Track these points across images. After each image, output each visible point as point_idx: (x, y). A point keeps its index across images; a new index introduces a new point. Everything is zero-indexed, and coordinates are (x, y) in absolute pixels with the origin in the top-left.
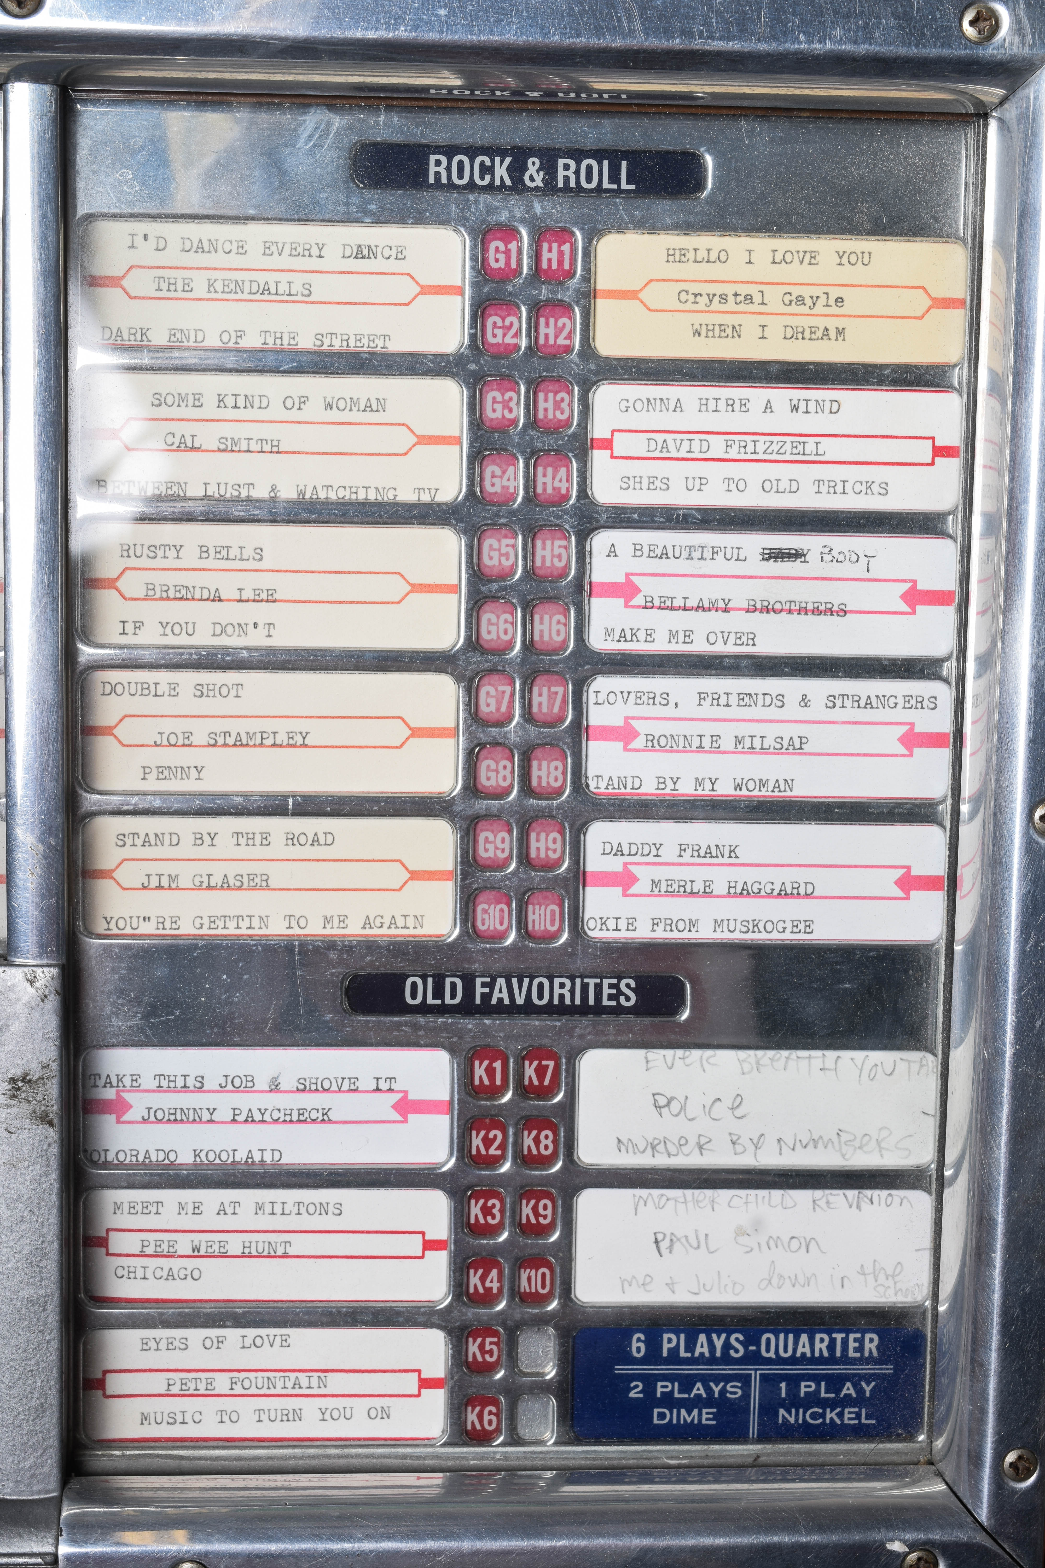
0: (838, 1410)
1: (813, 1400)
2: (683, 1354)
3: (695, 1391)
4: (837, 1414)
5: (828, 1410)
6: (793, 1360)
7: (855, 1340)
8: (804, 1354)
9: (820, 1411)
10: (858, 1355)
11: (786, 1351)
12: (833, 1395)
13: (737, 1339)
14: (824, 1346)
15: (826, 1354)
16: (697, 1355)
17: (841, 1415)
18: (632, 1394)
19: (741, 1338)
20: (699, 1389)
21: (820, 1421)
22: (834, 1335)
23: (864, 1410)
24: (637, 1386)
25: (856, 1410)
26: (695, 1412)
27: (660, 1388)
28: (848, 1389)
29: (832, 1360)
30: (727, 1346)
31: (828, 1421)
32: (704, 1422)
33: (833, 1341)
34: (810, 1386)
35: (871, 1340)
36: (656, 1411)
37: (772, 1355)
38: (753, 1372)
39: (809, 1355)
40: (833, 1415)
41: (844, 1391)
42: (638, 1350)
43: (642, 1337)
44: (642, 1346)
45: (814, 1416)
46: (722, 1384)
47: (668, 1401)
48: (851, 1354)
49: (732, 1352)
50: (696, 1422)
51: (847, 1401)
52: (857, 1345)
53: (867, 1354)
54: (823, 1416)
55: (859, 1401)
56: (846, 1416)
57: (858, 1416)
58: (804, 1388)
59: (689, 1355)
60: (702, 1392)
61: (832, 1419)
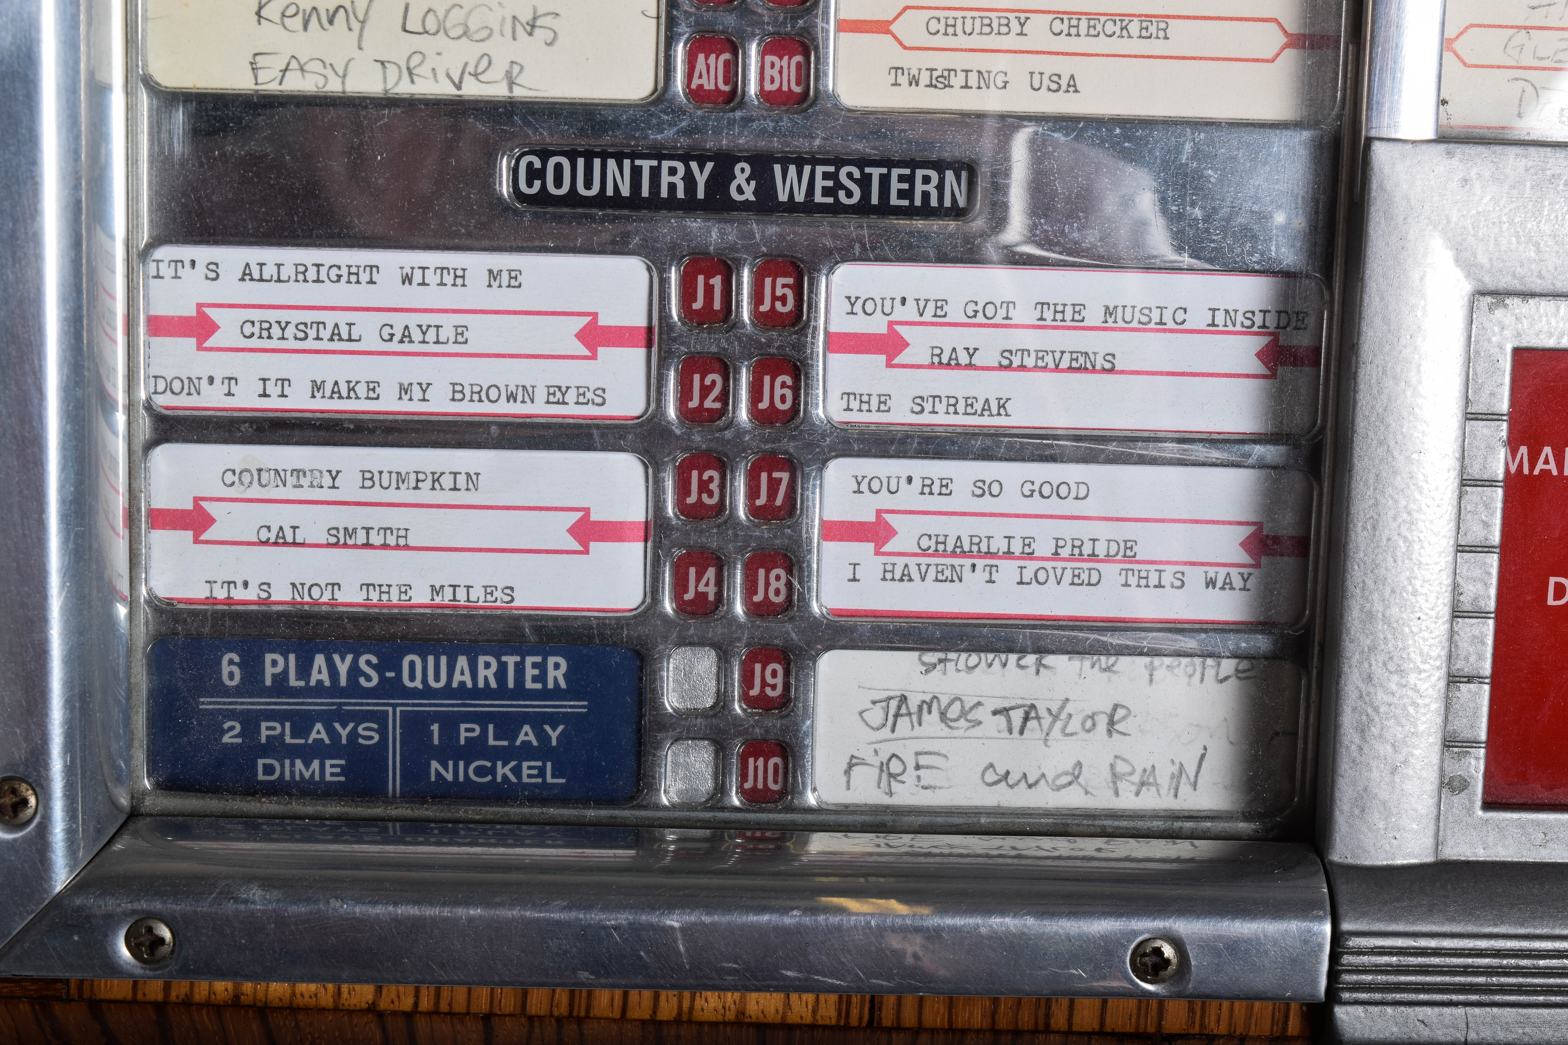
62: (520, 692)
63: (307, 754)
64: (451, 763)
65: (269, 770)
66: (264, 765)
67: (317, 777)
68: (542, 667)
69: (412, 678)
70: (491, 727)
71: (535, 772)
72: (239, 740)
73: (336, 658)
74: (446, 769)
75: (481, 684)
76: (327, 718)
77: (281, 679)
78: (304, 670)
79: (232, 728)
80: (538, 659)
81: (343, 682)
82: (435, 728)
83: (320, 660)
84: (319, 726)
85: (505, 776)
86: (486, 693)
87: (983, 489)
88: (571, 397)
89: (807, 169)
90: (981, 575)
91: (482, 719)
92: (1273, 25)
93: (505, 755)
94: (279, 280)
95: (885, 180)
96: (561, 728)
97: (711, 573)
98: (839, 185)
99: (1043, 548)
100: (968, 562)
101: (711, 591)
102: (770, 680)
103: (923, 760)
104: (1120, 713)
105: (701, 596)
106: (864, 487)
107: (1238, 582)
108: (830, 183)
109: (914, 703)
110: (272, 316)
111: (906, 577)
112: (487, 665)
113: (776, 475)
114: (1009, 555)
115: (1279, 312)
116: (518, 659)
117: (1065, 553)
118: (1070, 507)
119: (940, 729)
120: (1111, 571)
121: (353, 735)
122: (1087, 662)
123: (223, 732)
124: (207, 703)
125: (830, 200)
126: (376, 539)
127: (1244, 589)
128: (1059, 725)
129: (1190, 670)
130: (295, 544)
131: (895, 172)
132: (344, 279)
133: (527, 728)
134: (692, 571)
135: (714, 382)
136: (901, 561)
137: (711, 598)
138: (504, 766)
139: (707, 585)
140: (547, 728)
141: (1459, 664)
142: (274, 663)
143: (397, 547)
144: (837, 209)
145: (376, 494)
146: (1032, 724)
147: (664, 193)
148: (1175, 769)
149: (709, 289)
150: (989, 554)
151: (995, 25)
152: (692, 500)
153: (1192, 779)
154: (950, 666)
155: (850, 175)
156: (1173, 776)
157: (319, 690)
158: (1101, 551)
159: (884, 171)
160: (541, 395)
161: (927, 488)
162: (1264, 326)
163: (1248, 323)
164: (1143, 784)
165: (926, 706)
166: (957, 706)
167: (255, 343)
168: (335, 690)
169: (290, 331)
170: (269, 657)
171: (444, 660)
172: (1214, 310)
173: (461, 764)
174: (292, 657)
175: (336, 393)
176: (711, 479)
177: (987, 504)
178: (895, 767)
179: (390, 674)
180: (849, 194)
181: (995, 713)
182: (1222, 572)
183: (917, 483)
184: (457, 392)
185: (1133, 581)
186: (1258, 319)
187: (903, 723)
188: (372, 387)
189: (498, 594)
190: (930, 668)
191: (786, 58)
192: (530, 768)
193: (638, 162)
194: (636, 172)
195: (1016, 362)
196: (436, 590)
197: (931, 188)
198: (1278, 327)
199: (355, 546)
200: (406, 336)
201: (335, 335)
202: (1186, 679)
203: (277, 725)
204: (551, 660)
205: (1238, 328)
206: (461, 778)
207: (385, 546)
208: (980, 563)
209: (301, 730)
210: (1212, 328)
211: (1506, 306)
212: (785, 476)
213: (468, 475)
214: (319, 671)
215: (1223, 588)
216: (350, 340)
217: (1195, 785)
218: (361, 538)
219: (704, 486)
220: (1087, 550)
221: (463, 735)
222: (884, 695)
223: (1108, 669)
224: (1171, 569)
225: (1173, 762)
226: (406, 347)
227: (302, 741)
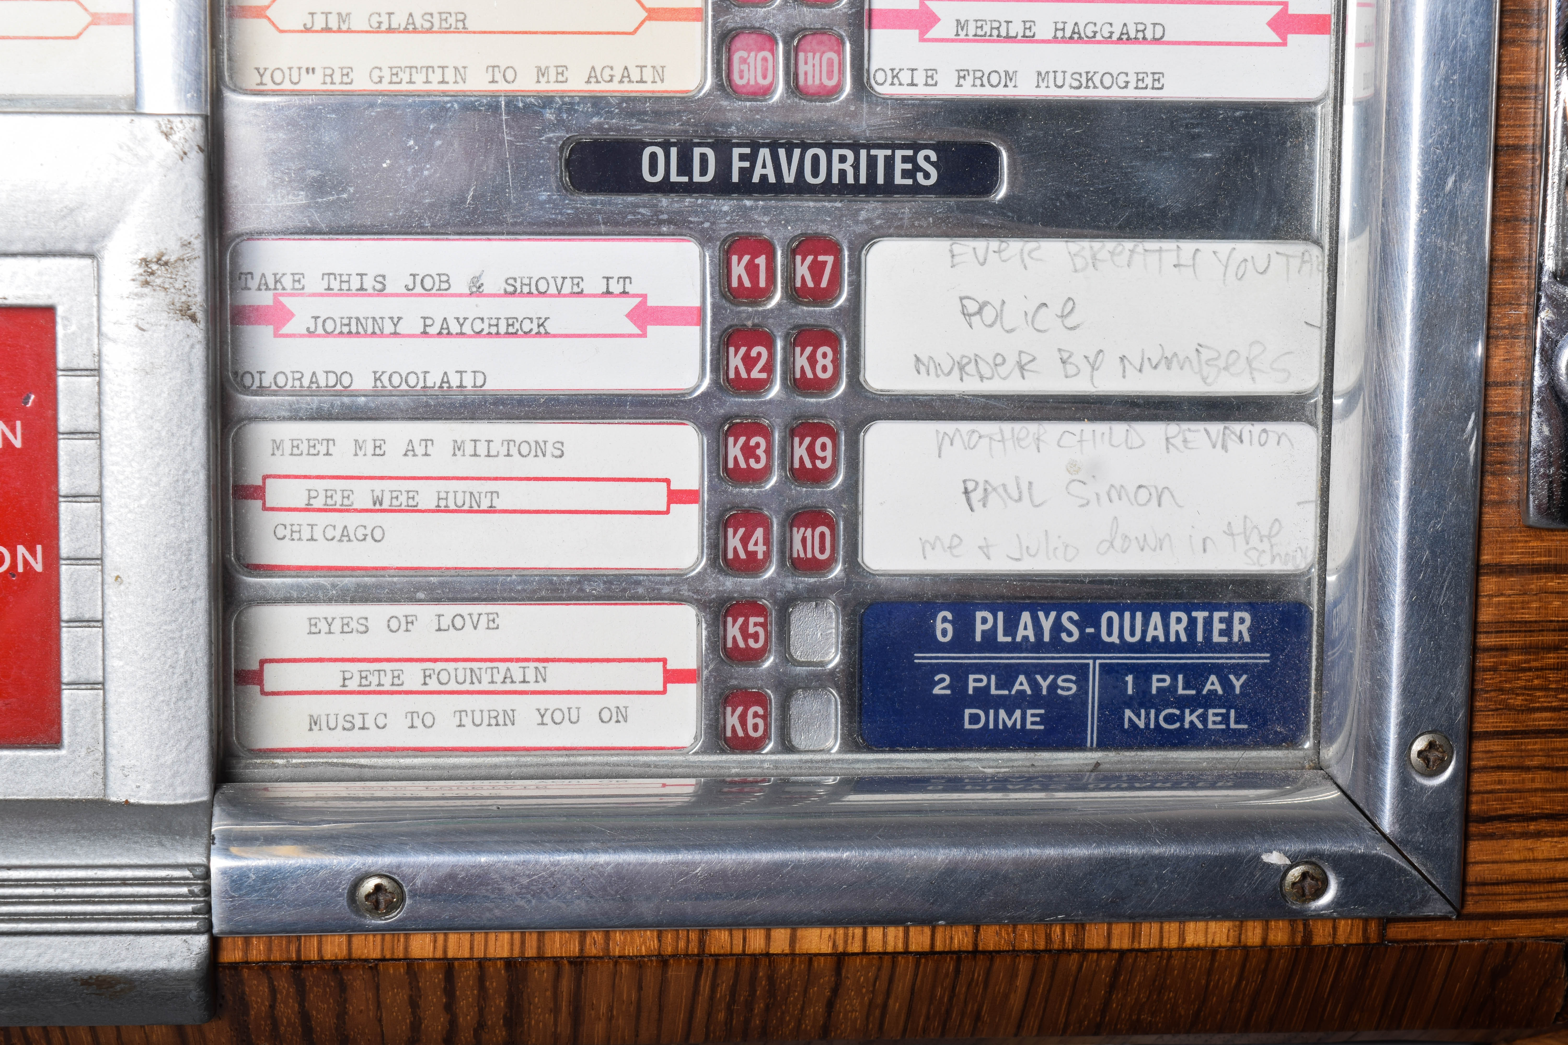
0: (1200, 711)
1: (1167, 697)
2: (1001, 638)
3: (1017, 687)
4: (1198, 717)
5: (1187, 711)
6: (1142, 646)
7: (1221, 620)
8: (1155, 638)
9: (1177, 712)
10: (1225, 639)
11: (1133, 634)
12: (1193, 692)
13: (1070, 619)
14: (1181, 628)
15: (1184, 638)
16: (1019, 639)
17: (1204, 718)
18: (937, 691)
19: (1076, 617)
20: (1022, 684)
21: (1178, 725)
22: (1194, 614)
23: (1232, 712)
24: (942, 680)
25: (1224, 711)
26: (1018, 714)
27: (973, 683)
28: (1213, 684)
29: (1191, 646)
30: (1058, 627)
31: (1187, 726)
32: (1029, 726)
33: (1192, 622)
34: (1164, 680)
35: (1242, 621)
36: (967, 712)
37: (1115, 639)
38: (1091, 662)
39: (1162, 639)
40: (1194, 717)
41: (1208, 687)
42: (944, 633)
43: (950, 616)
44: (949, 627)
45: (1169, 719)
46: (1051, 677)
47: (983, 699)
48: (1216, 638)
49: (1064, 636)
50: (1018, 726)
51: (1210, 700)
52: (1223, 626)
53: (1236, 638)
54: (1181, 719)
55: (1226, 700)
56: (1211, 718)
57: (1226, 718)
58: (1158, 682)
59: (1009, 639)
60: (1026, 687)
61: (1192, 722)
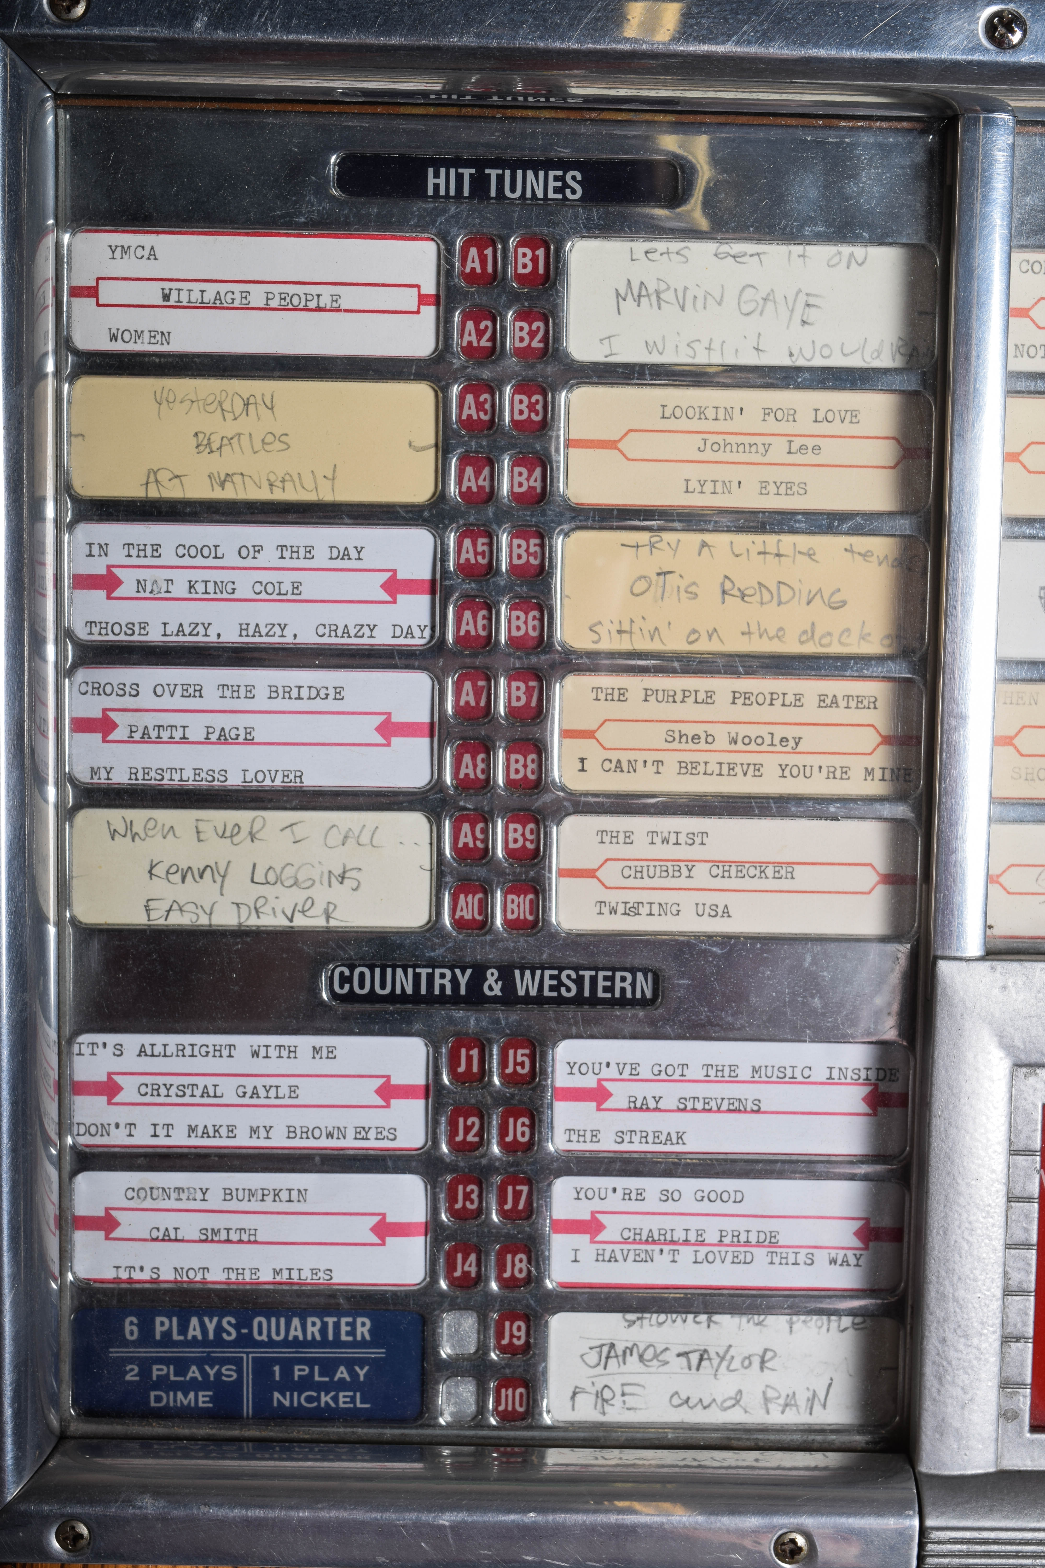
62: (337, 1343)
63: (185, 1388)
64: (288, 1394)
65: (158, 1399)
66: (156, 1396)
67: (193, 1404)
68: (353, 1325)
69: (260, 1333)
70: (316, 1368)
71: (348, 1400)
72: (137, 1378)
73: (206, 1319)
74: (285, 1398)
75: (309, 1337)
76: (200, 1363)
77: (167, 1334)
78: (183, 1328)
79: (132, 1370)
80: (350, 1319)
81: (211, 1336)
82: (277, 1369)
83: (194, 1321)
84: (194, 1368)
85: (326, 1403)
86: (313, 1343)
87: (667, 1196)
88: (372, 1134)
89: (538, 973)
90: (667, 1257)
91: (310, 1362)
92: (869, 868)
93: (325, 1388)
94: (165, 1056)
95: (594, 980)
96: (366, 1368)
97: (473, 1257)
98: (561, 984)
99: (712, 1237)
100: (657, 1248)
101: (473, 1270)
102: (516, 1333)
103: (627, 1389)
104: (769, 1355)
105: (466, 1274)
106: (582, 1195)
107: (852, 1261)
108: (555, 982)
109: (619, 1349)
110: (160, 1080)
111: (613, 1259)
112: (314, 1324)
113: (518, 1188)
114: (686, 1242)
115: (878, 1069)
116: (335, 1319)
117: (727, 1240)
118: (730, 1208)
119: (640, 1367)
120: (760, 1253)
121: (219, 1374)
122: (744, 1319)
123: (127, 1373)
124: (115, 1352)
125: (555, 994)
126: (234, 1237)
127: (857, 1265)
128: (725, 1364)
129: (819, 1323)
130: (176, 1240)
131: (601, 974)
132: (211, 1054)
133: (342, 1368)
134: (460, 1256)
135: (473, 1124)
136: (609, 1248)
137: (473, 1275)
138: (326, 1395)
139: (470, 1266)
140: (357, 1368)
141: (1010, 1329)
142: (162, 1324)
143: (249, 1242)
144: (560, 1001)
145: (233, 1205)
146: (705, 1363)
147: (437, 991)
148: (810, 1394)
149: (469, 1058)
150: (673, 1242)
151: (670, 871)
152: (459, 1206)
153: (822, 1401)
154: (646, 1322)
155: (569, 977)
156: (808, 1400)
157: (194, 1342)
158: (753, 1239)
159: (593, 973)
160: (351, 1133)
161: (627, 1195)
162: (867, 1079)
163: (856, 1077)
164: (786, 1405)
165: (629, 1351)
166: (651, 1350)
167: (148, 1099)
168: (205, 1342)
169: (173, 1091)
170: (158, 1320)
171: (282, 1321)
172: (831, 1068)
173: (296, 1394)
174: (175, 1320)
175: (205, 1134)
176: (472, 1191)
177: (670, 1206)
178: (607, 1394)
179: (245, 1331)
180: (569, 990)
181: (679, 1355)
182: (841, 1253)
183: (620, 1192)
184: (291, 1132)
185: (776, 1260)
186: (863, 1075)
187: (612, 1362)
188: (231, 1129)
189: (321, 1274)
190: (631, 1323)
191: (522, 896)
192: (345, 1397)
193: (418, 970)
194: (417, 977)
195: (690, 1106)
196: (276, 1272)
197: (627, 985)
198: (877, 1079)
199: (219, 1242)
200: (255, 1094)
201: (205, 1093)
202: (816, 1330)
203: (164, 1368)
204: (359, 1320)
205: (849, 1080)
206: (296, 1404)
207: (240, 1242)
208: (666, 1248)
209: (181, 1369)
210: (830, 1081)
211: (1037, 1075)
212: (525, 1189)
213: (299, 1191)
214: (194, 1329)
215: (841, 1265)
216: (215, 1096)
217: (824, 1406)
218: (223, 1236)
219: (467, 1196)
220: (743, 1238)
221: (297, 1373)
222: (599, 1343)
223: (760, 1324)
224: (804, 1252)
225: (808, 1389)
226: (255, 1101)
227: (182, 1379)
